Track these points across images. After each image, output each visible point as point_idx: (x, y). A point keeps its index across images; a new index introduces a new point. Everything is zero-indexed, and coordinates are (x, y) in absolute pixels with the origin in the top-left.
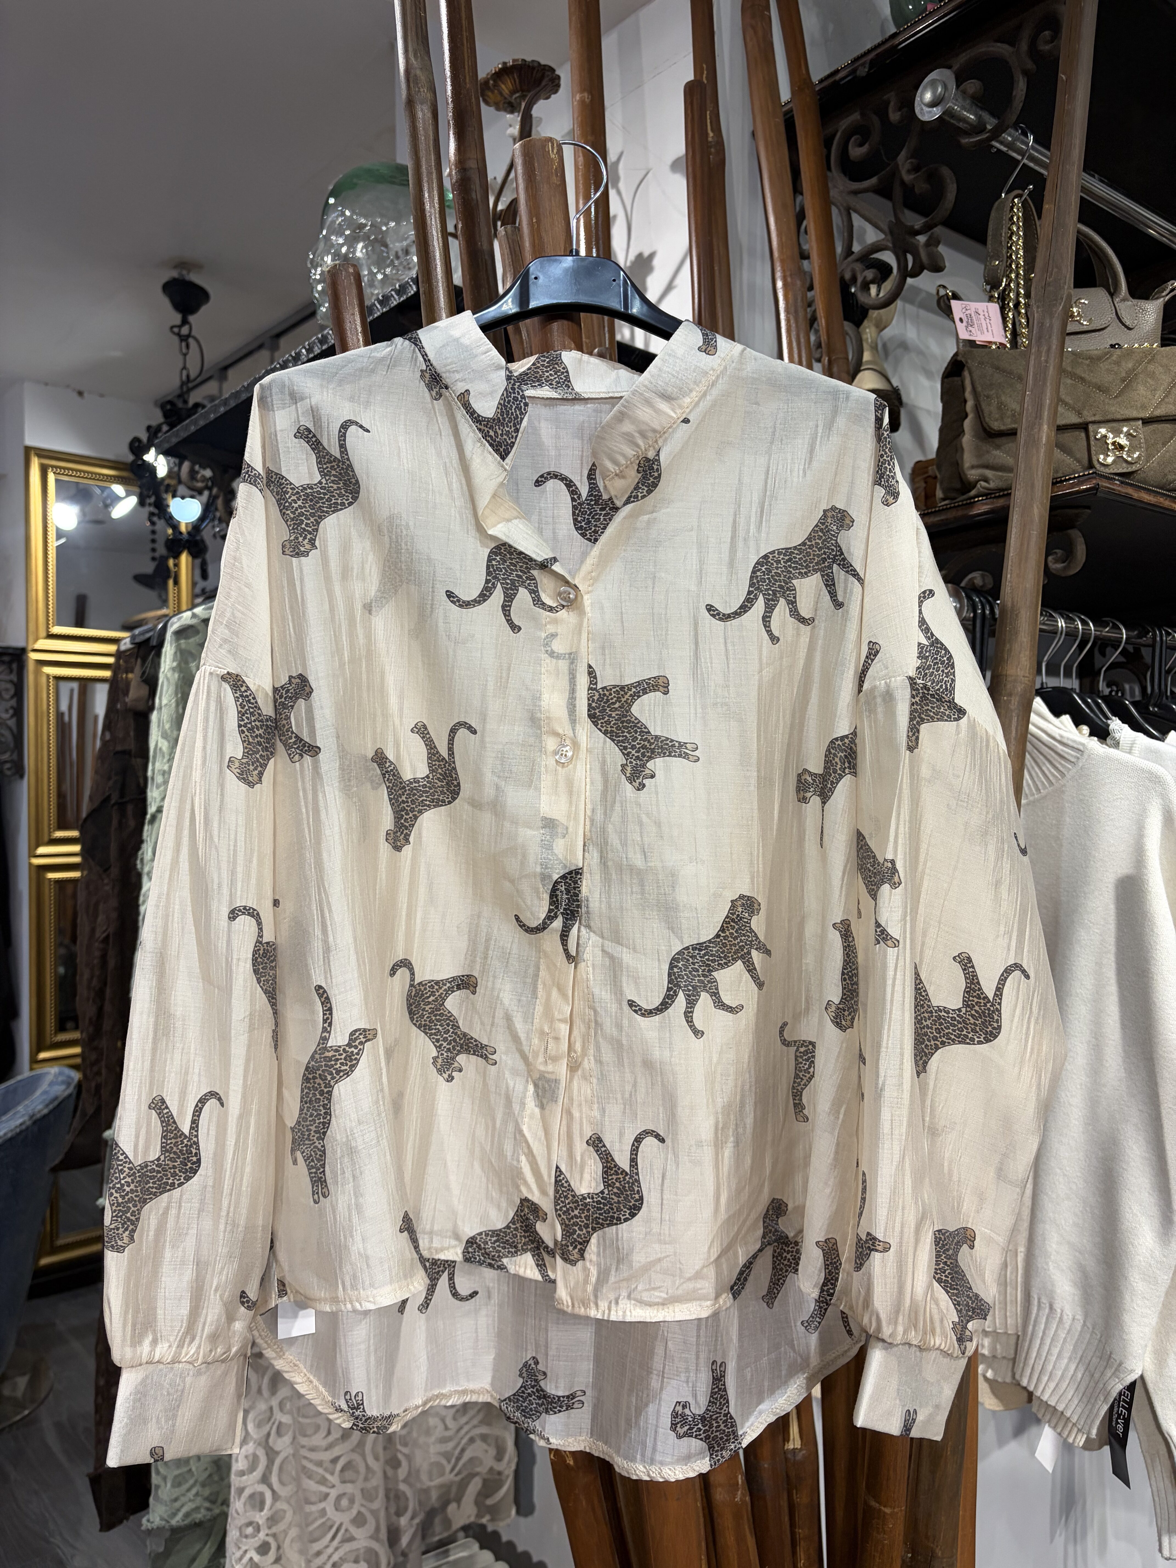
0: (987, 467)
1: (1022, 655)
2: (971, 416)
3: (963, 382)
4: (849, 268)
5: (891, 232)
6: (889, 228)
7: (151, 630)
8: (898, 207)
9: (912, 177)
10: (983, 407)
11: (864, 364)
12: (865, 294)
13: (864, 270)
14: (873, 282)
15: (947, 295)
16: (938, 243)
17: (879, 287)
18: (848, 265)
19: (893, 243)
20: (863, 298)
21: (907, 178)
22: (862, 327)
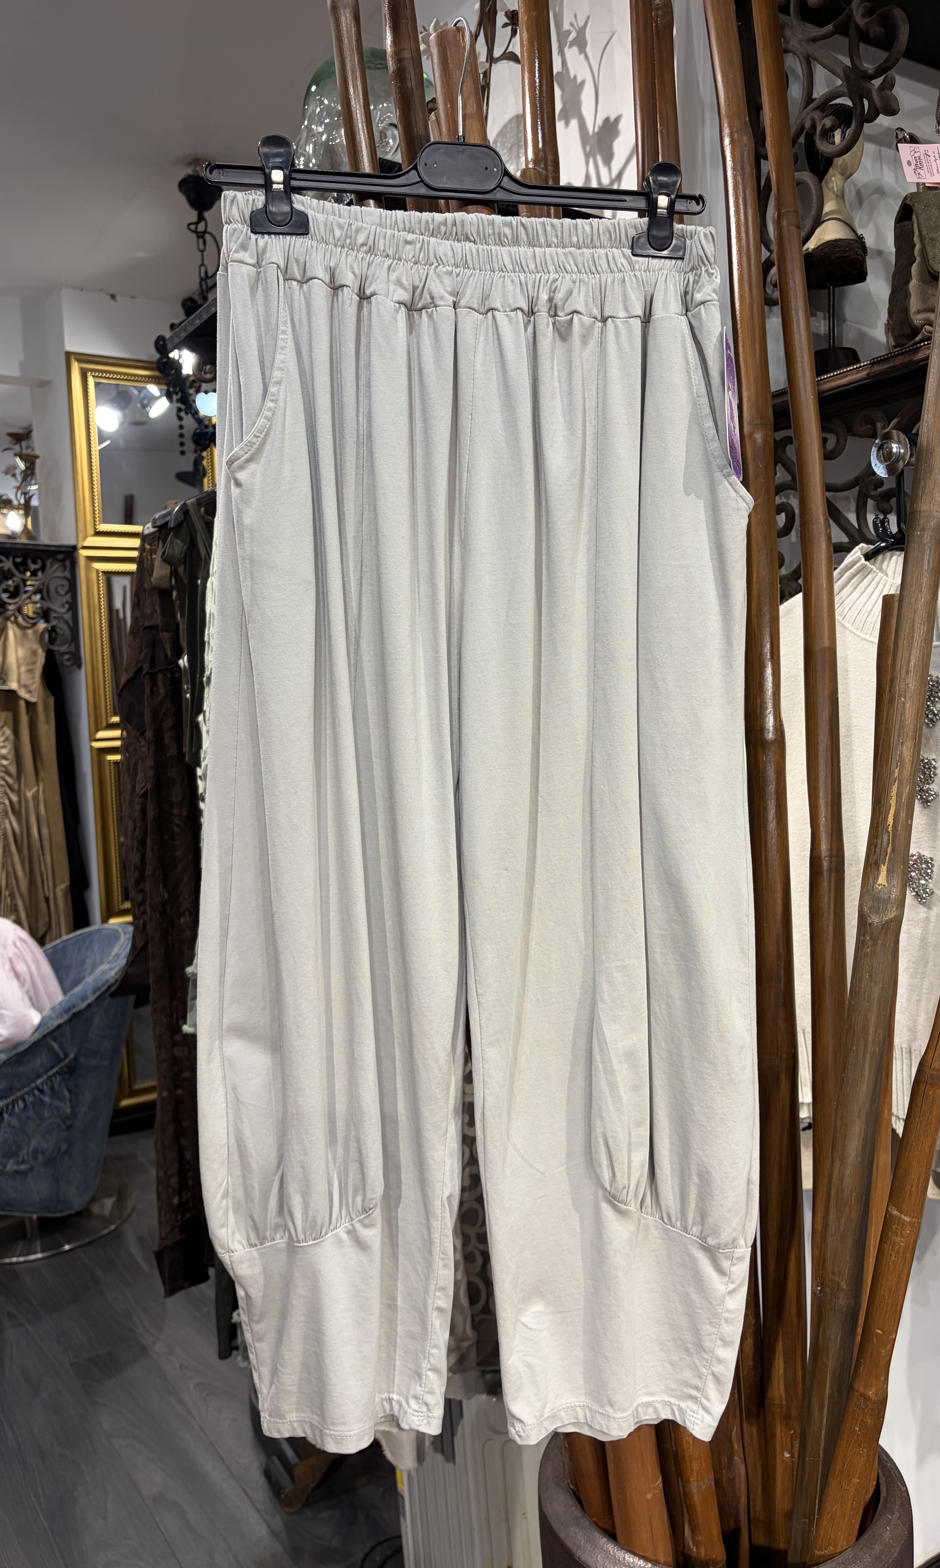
0: (932, 310)
1: (936, 491)
2: (918, 260)
3: (912, 225)
4: (809, 117)
5: (846, 78)
6: (845, 73)
7: (169, 513)
8: (853, 53)
9: (866, 20)
10: (928, 250)
11: (827, 214)
12: (825, 142)
13: (823, 118)
14: (832, 129)
15: (904, 137)
16: (893, 86)
17: (843, 133)
18: (807, 114)
19: (849, 89)
20: (823, 147)
21: (861, 22)
22: (827, 176)
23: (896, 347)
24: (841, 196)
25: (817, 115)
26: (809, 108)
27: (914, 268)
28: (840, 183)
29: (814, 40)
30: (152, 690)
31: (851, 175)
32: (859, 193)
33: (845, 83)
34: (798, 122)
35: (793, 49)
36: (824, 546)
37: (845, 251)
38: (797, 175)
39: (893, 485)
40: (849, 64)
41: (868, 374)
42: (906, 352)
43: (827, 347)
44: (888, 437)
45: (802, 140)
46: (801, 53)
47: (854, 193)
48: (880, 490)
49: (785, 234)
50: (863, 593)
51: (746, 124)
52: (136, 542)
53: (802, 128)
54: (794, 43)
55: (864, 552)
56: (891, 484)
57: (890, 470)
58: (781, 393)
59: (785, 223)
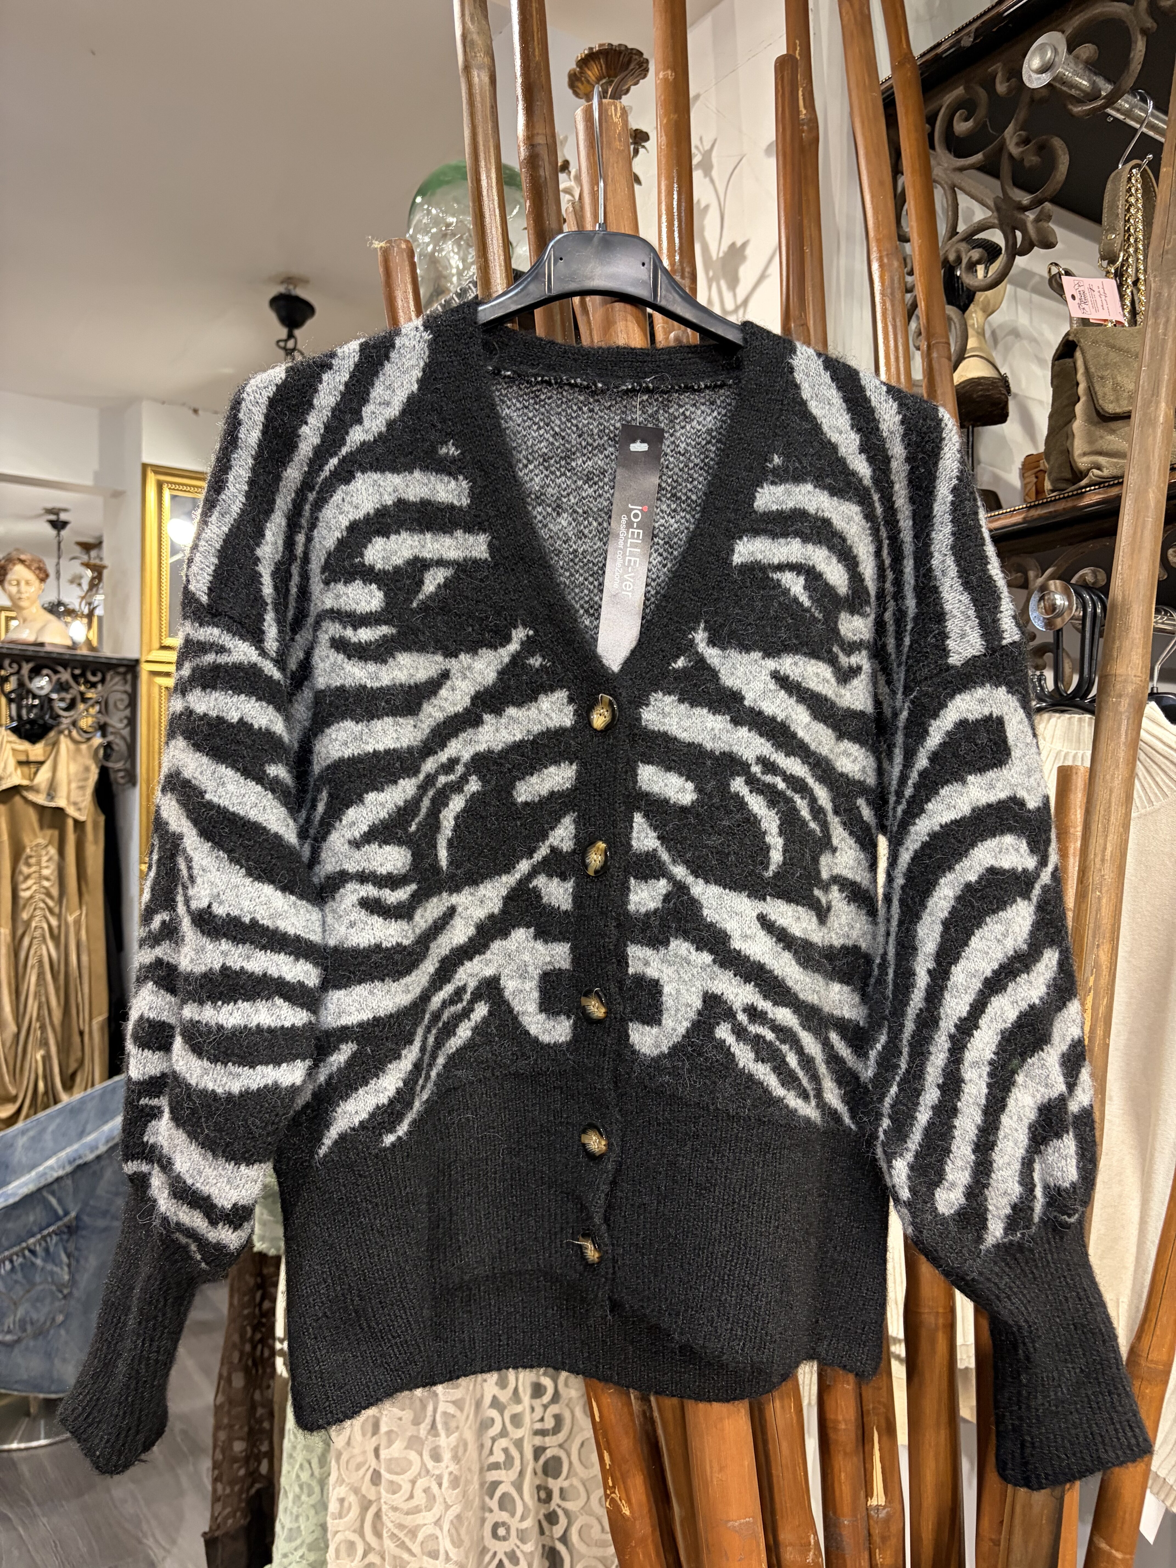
0: (1100, 453)
1: (1133, 653)
2: (1083, 399)
3: (1075, 363)
4: (953, 249)
5: (998, 209)
6: (995, 204)
8: (1006, 182)
9: (1021, 149)
10: (1097, 388)
11: (969, 350)
12: (970, 275)
13: (968, 251)
14: (977, 263)
16: (1050, 217)
17: (987, 270)
19: (1000, 220)
20: (968, 280)
21: (1014, 152)
22: (969, 309)
24: (981, 334)
25: (963, 246)
27: (1079, 408)
28: (981, 320)
29: (961, 169)
31: (993, 311)
33: (996, 214)
34: (943, 251)
35: (939, 179)
37: (988, 390)
40: (1000, 196)
46: (945, 183)
47: (992, 332)
49: (936, 365)
53: (946, 260)
54: (938, 172)
57: (1049, 624)
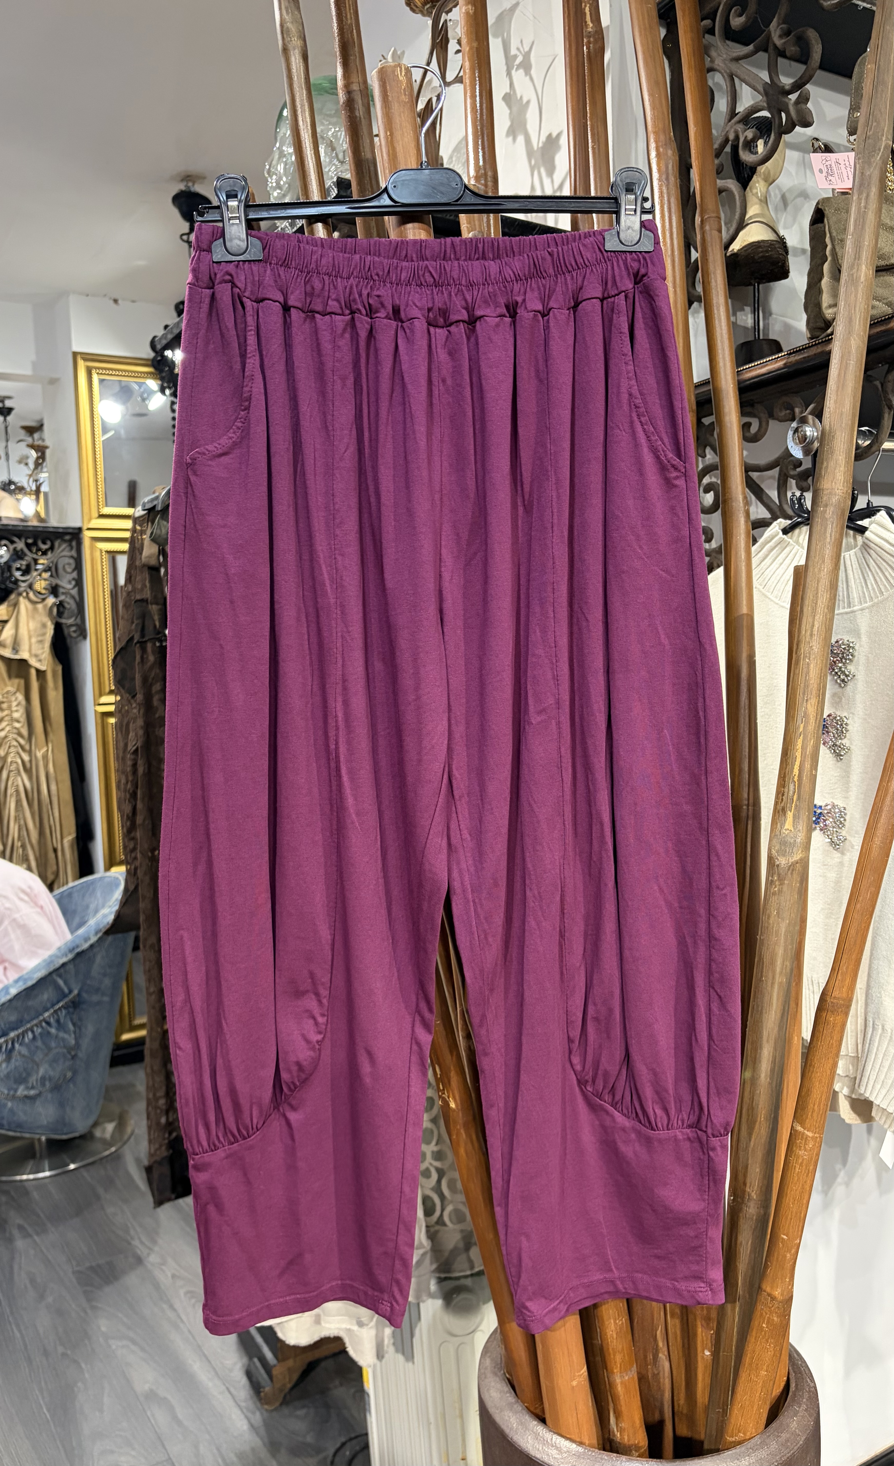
2: (829, 260)
3: (824, 228)
4: (733, 130)
5: (766, 94)
6: (764, 90)
7: (157, 498)
8: (773, 70)
9: (783, 41)
10: (837, 250)
11: (751, 218)
12: (747, 152)
13: (745, 130)
14: (754, 140)
15: (820, 147)
16: (807, 100)
17: (766, 143)
18: (731, 127)
19: (768, 104)
20: (746, 157)
21: (779, 42)
22: (751, 182)
23: (811, 338)
24: (764, 201)
25: (740, 127)
26: (733, 121)
27: (826, 267)
28: (764, 190)
29: (737, 59)
30: (142, 658)
31: (774, 181)
32: (784, 198)
33: (765, 98)
34: (723, 134)
35: (718, 68)
36: (742, 520)
37: (767, 251)
38: (720, 183)
39: (810, 466)
40: (768, 80)
41: (785, 364)
42: (819, 343)
43: (753, 339)
44: (803, 421)
45: (728, 149)
46: (726, 72)
47: (779, 196)
48: (798, 470)
49: (708, 238)
50: (781, 564)
51: (670, 139)
52: (128, 524)
53: (727, 140)
54: (719, 63)
55: (782, 527)
56: (807, 464)
57: (806, 451)
58: (706, 383)
59: (707, 228)
